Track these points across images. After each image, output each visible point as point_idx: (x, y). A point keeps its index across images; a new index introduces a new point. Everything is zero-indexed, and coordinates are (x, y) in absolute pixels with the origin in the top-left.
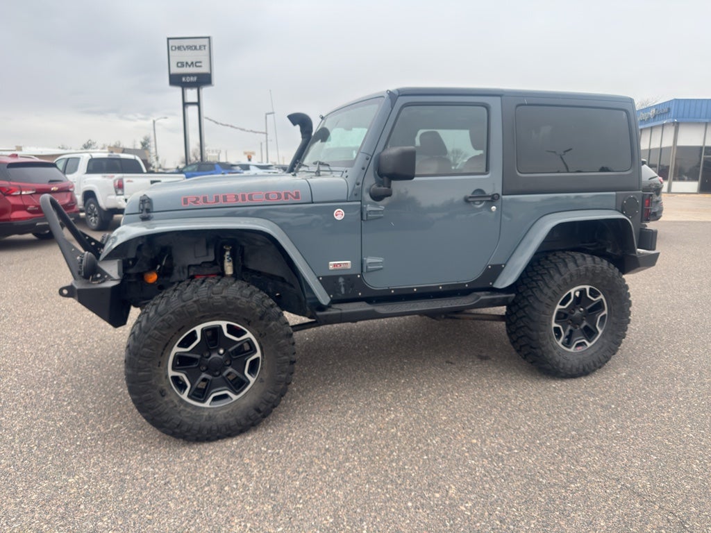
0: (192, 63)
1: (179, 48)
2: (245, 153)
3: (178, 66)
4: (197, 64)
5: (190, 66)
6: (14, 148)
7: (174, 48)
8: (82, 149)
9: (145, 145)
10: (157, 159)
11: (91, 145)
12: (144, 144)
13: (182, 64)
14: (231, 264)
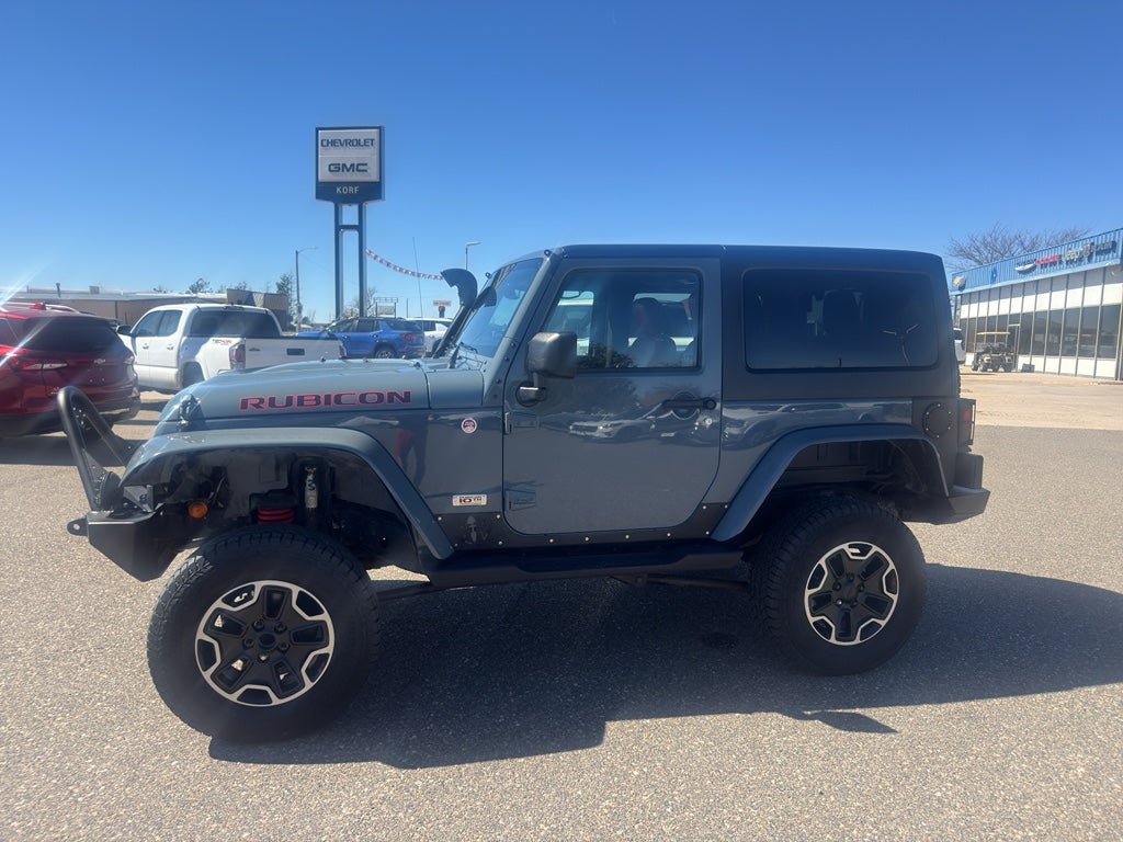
0: (352, 165)
1: (333, 143)
2: (436, 303)
3: (330, 170)
4: (360, 167)
5: (348, 170)
6: (88, 290)
7: (325, 143)
8: (188, 293)
9: (283, 287)
10: (300, 309)
11: (202, 286)
12: (280, 287)
13: (336, 168)
14: (314, 493)
